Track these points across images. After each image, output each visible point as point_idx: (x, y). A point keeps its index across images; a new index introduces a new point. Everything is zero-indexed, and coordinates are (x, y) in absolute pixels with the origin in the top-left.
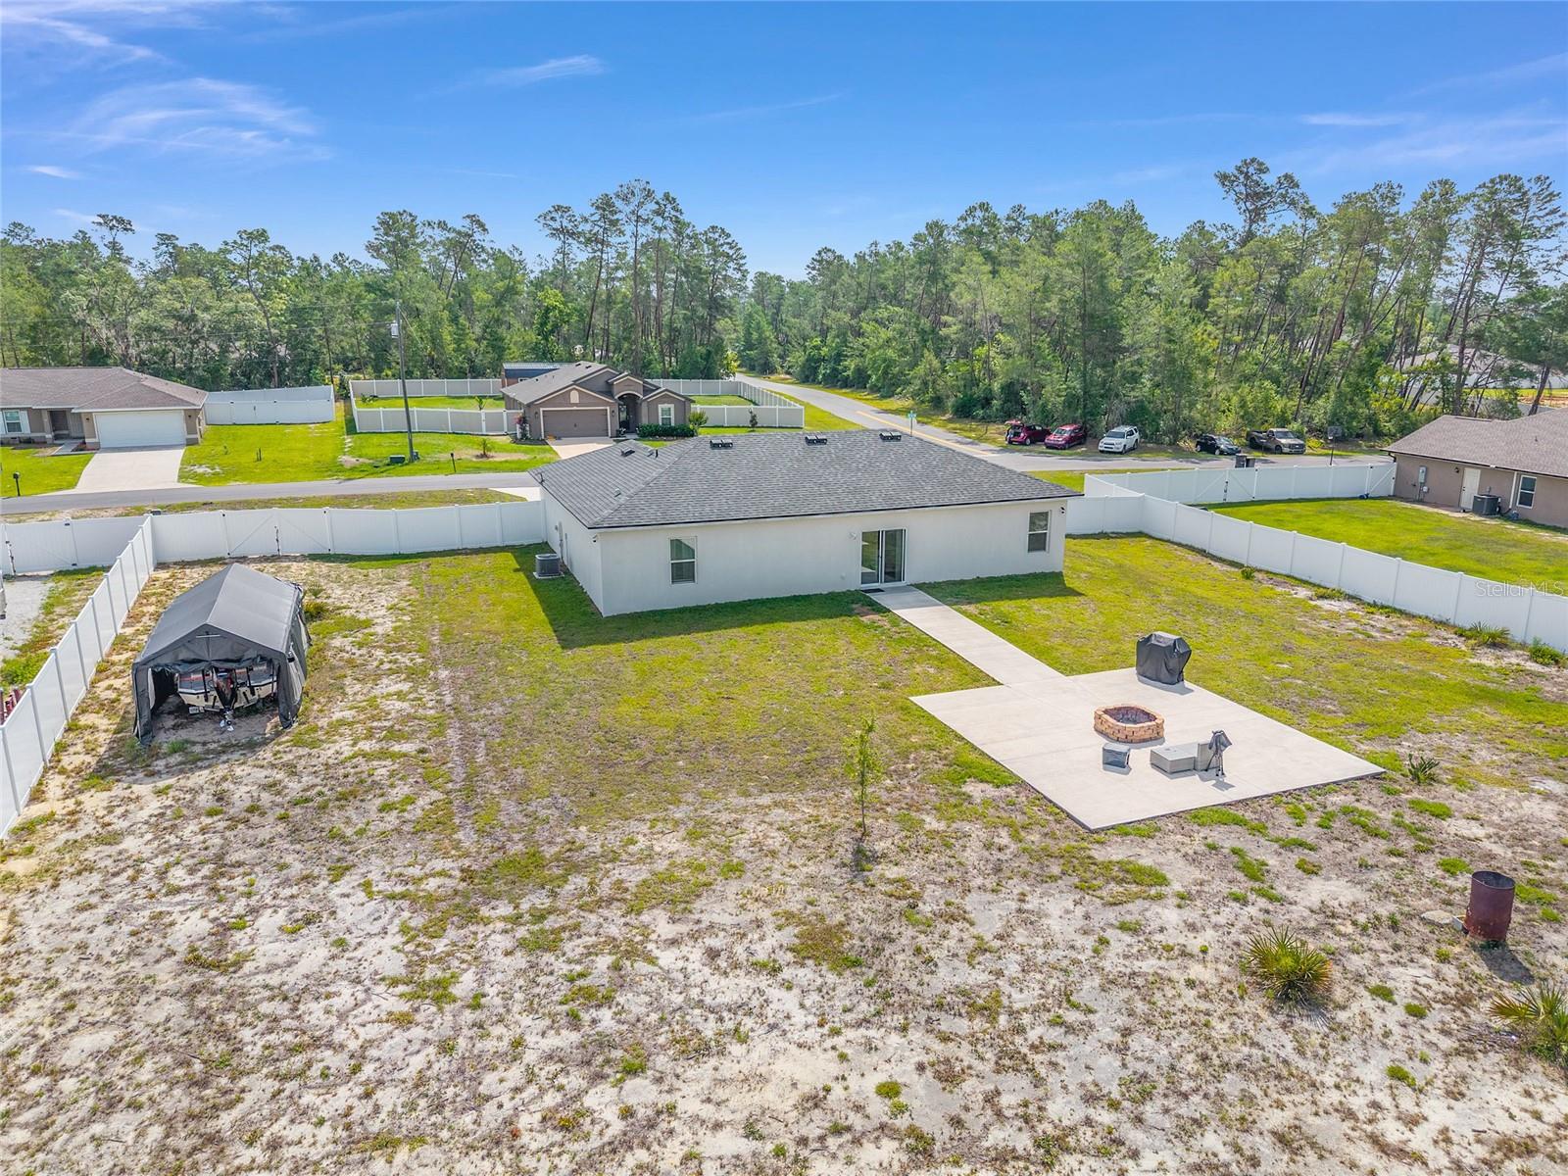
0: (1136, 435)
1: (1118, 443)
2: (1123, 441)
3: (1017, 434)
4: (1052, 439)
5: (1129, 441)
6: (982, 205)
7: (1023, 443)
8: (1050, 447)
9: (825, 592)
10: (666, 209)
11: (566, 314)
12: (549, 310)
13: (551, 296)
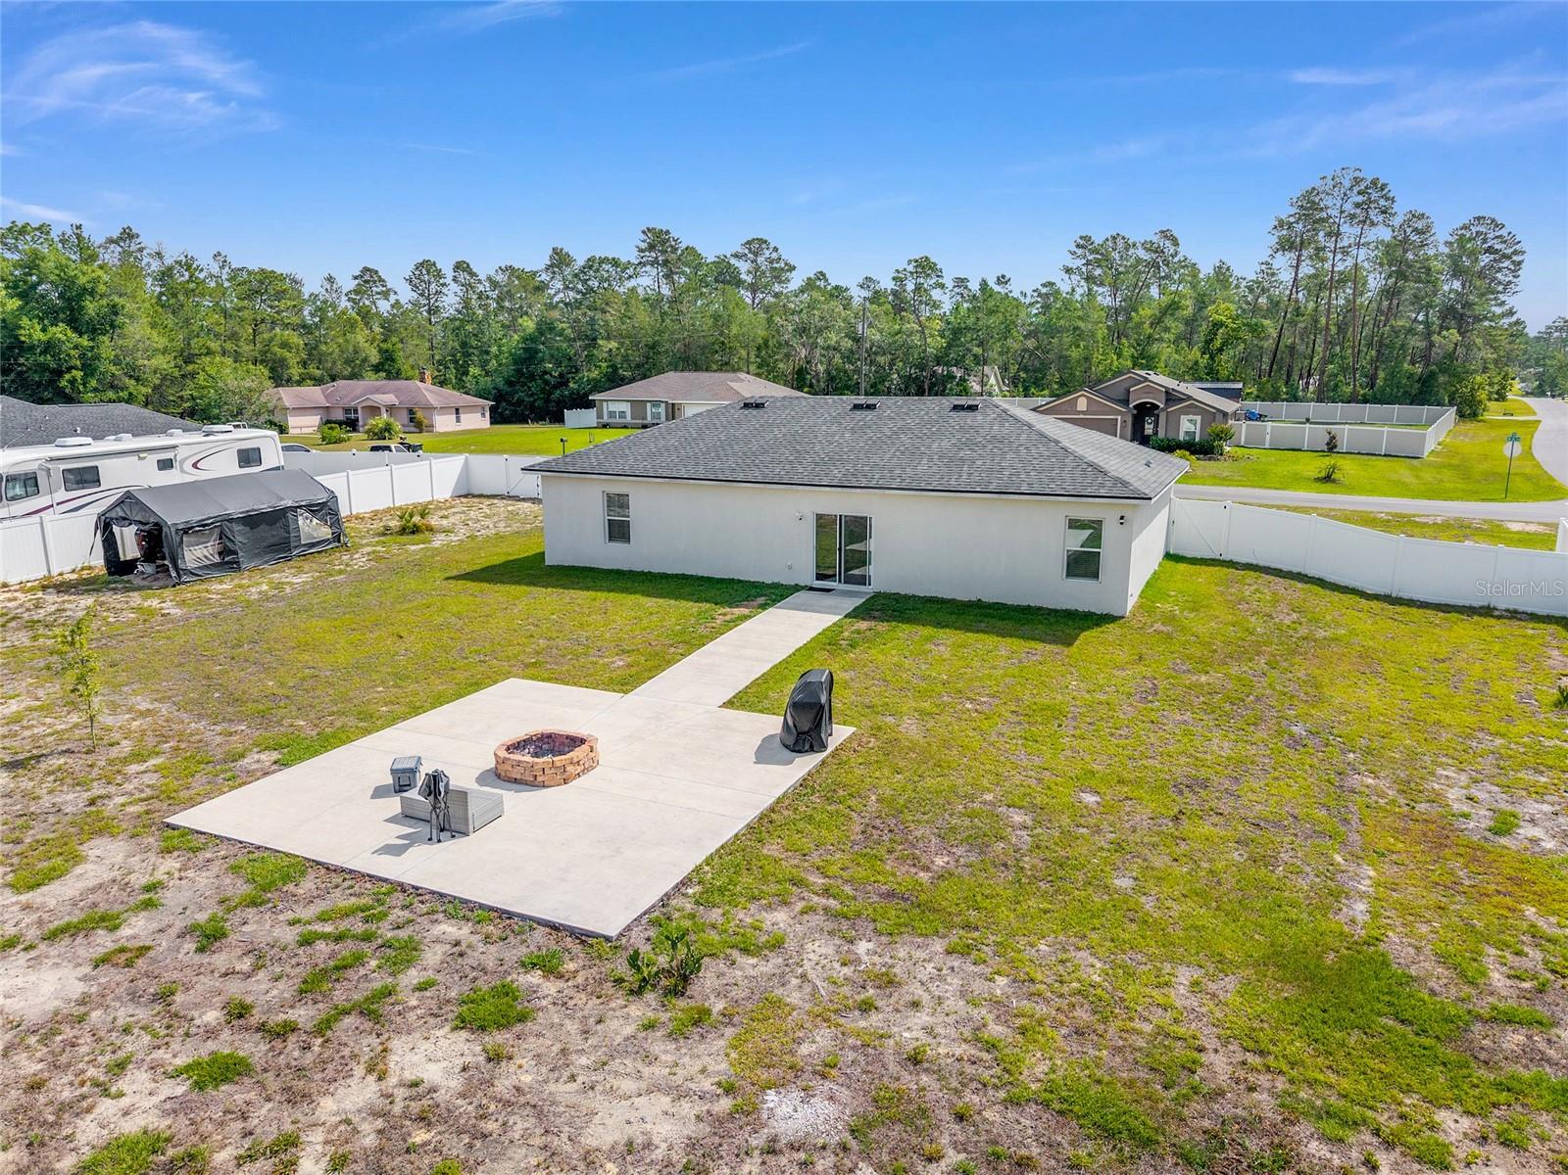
9: (769, 581)
10: (1372, 198)
11: (1233, 330)
12: (1218, 325)
13: (1222, 310)
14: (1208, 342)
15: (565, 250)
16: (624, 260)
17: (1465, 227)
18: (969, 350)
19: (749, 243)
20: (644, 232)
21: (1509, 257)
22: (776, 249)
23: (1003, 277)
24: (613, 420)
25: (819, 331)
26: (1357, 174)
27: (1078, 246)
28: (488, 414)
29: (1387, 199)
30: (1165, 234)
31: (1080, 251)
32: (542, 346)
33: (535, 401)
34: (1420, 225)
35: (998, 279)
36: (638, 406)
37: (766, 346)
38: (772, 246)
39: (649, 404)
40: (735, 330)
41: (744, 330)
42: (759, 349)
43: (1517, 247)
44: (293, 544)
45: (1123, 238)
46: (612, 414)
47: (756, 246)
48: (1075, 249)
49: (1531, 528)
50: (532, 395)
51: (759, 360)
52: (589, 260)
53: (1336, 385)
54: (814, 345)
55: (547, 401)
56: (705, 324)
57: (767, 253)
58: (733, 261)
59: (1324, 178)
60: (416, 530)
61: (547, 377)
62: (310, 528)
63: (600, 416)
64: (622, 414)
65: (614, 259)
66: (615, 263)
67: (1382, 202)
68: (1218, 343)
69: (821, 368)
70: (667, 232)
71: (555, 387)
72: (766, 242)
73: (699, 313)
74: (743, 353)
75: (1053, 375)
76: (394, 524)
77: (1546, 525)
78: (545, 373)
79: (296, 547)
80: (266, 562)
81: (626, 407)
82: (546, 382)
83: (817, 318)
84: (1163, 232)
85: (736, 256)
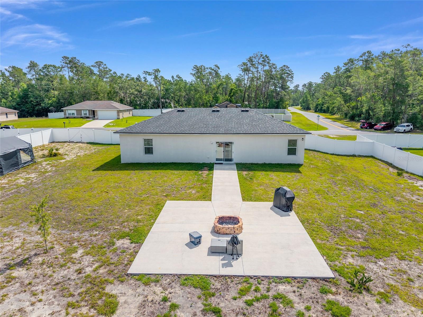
0: (412, 127)
1: (402, 129)
2: (404, 128)
3: (364, 125)
4: (375, 127)
5: (408, 129)
6: (368, 52)
7: (366, 128)
8: (376, 130)
9: (201, 162)
10: (266, 60)
11: (236, 91)
12: (232, 89)
13: (232, 86)
14: (230, 94)
15: (35, 62)
16: (57, 66)
17: (282, 68)
18: (170, 95)
19: (97, 62)
20: (63, 57)
21: (290, 75)
22: (105, 65)
23: (178, 75)
24: (70, 116)
25: (127, 89)
26: (261, 54)
27: (194, 68)
28: (17, 115)
29: (269, 60)
30: (216, 66)
31: (194, 69)
32: (30, 93)
33: (29, 110)
34: (274, 67)
35: (177, 76)
36: (79, 111)
37: (110, 92)
38: (104, 64)
39: (82, 111)
40: (99, 88)
41: (102, 88)
42: (108, 94)
43: (292, 73)
44: (19, 164)
45: (204, 66)
46: (69, 114)
47: (99, 64)
48: (193, 69)
49: (334, 136)
50: (28, 108)
51: (108, 97)
52: (45, 65)
53: (259, 105)
54: (126, 93)
55: (33, 110)
56: (89, 86)
57: (103, 66)
58: (92, 68)
59: (254, 54)
60: (55, 155)
61: (32, 102)
62: (24, 157)
63: (65, 114)
64: (73, 114)
65: (54, 65)
66: (54, 67)
67: (268, 61)
68: (232, 94)
69: (128, 99)
70: (75, 58)
71: (36, 105)
72: (102, 62)
73: (87, 84)
74: (102, 95)
75: (192, 102)
76: (46, 152)
77: (336, 135)
78: (32, 101)
79: (20, 164)
80: (11, 171)
81: (74, 112)
82: (32, 104)
83: (127, 85)
84: (215, 65)
85: (92, 66)
